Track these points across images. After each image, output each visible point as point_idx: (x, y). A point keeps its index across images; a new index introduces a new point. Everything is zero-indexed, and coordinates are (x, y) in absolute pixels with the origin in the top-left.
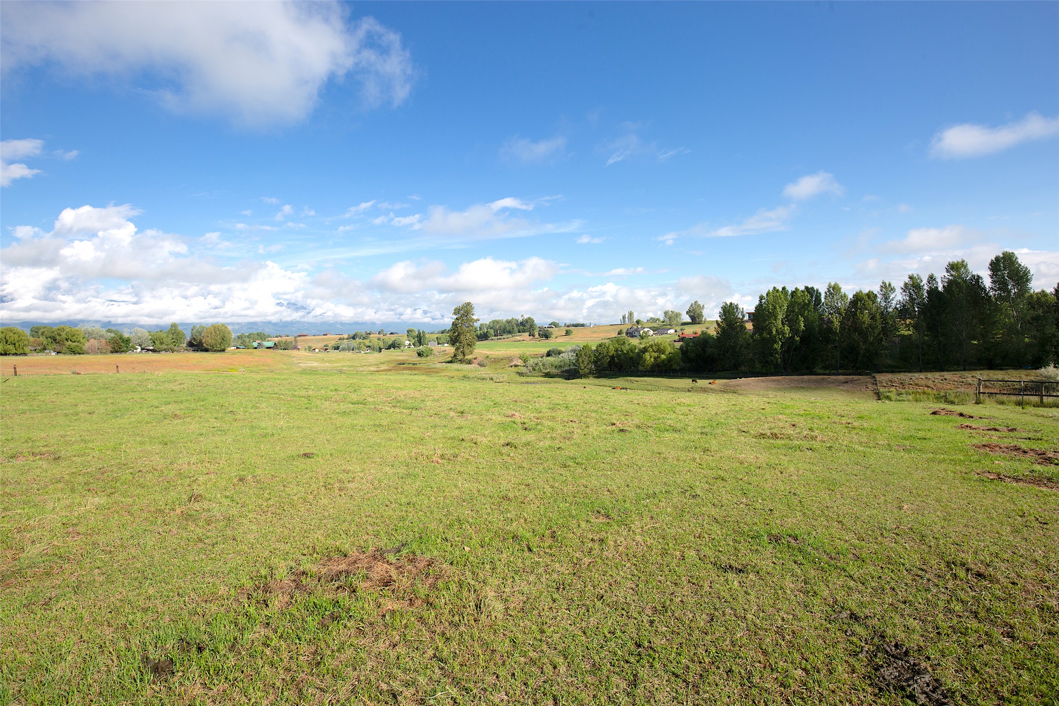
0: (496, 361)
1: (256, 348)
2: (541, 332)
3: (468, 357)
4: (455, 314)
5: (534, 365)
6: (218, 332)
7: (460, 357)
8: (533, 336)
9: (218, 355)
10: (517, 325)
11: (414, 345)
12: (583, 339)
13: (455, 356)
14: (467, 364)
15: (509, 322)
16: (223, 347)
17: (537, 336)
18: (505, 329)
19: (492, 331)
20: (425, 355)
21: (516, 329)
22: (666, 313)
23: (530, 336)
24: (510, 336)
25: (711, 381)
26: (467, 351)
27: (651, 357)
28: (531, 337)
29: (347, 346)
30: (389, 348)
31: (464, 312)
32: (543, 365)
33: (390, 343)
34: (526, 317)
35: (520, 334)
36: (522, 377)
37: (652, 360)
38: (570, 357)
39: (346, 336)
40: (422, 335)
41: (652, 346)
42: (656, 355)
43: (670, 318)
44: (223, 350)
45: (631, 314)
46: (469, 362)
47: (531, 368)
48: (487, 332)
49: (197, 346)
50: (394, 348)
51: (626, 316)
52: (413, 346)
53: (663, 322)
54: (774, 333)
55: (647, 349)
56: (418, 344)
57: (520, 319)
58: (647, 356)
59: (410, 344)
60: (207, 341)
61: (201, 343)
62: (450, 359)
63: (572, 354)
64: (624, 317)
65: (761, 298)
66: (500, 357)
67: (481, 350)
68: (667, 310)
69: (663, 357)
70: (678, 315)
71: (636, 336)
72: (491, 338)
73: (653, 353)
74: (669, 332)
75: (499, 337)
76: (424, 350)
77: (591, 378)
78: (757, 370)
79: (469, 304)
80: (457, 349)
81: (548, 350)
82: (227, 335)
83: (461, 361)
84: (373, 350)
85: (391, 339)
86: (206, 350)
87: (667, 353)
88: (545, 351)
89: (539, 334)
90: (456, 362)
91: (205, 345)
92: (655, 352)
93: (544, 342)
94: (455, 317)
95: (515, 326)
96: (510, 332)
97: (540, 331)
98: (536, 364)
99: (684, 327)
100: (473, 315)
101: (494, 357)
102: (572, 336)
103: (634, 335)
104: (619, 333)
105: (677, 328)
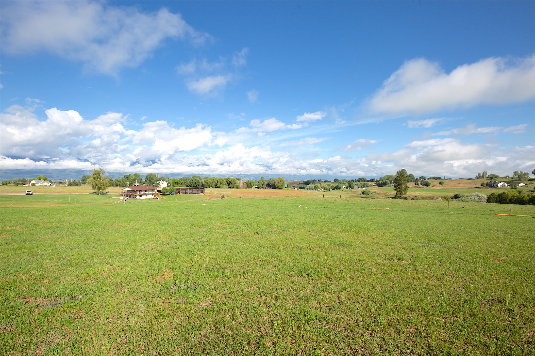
2: (422, 183)
3: (403, 196)
6: (281, 181)
8: (418, 184)
9: (279, 190)
11: (347, 188)
12: (453, 188)
13: (397, 195)
14: (404, 199)
16: (282, 187)
17: (420, 185)
20: (366, 193)
22: (515, 173)
23: (415, 185)
26: (403, 193)
30: (334, 189)
31: (402, 172)
33: (335, 186)
43: (519, 176)
45: (485, 173)
46: (406, 198)
48: (385, 182)
49: (271, 185)
50: (337, 189)
53: (512, 178)
56: (349, 188)
60: (276, 184)
61: (274, 185)
62: (394, 196)
64: (479, 175)
68: (516, 171)
70: (526, 174)
71: (494, 187)
72: (388, 185)
74: (520, 185)
79: (404, 170)
80: (398, 192)
83: (401, 198)
84: (326, 190)
86: (276, 188)
89: (421, 184)
90: (398, 198)
93: (425, 188)
102: (444, 185)
103: (493, 186)
104: (481, 185)
105: (525, 182)
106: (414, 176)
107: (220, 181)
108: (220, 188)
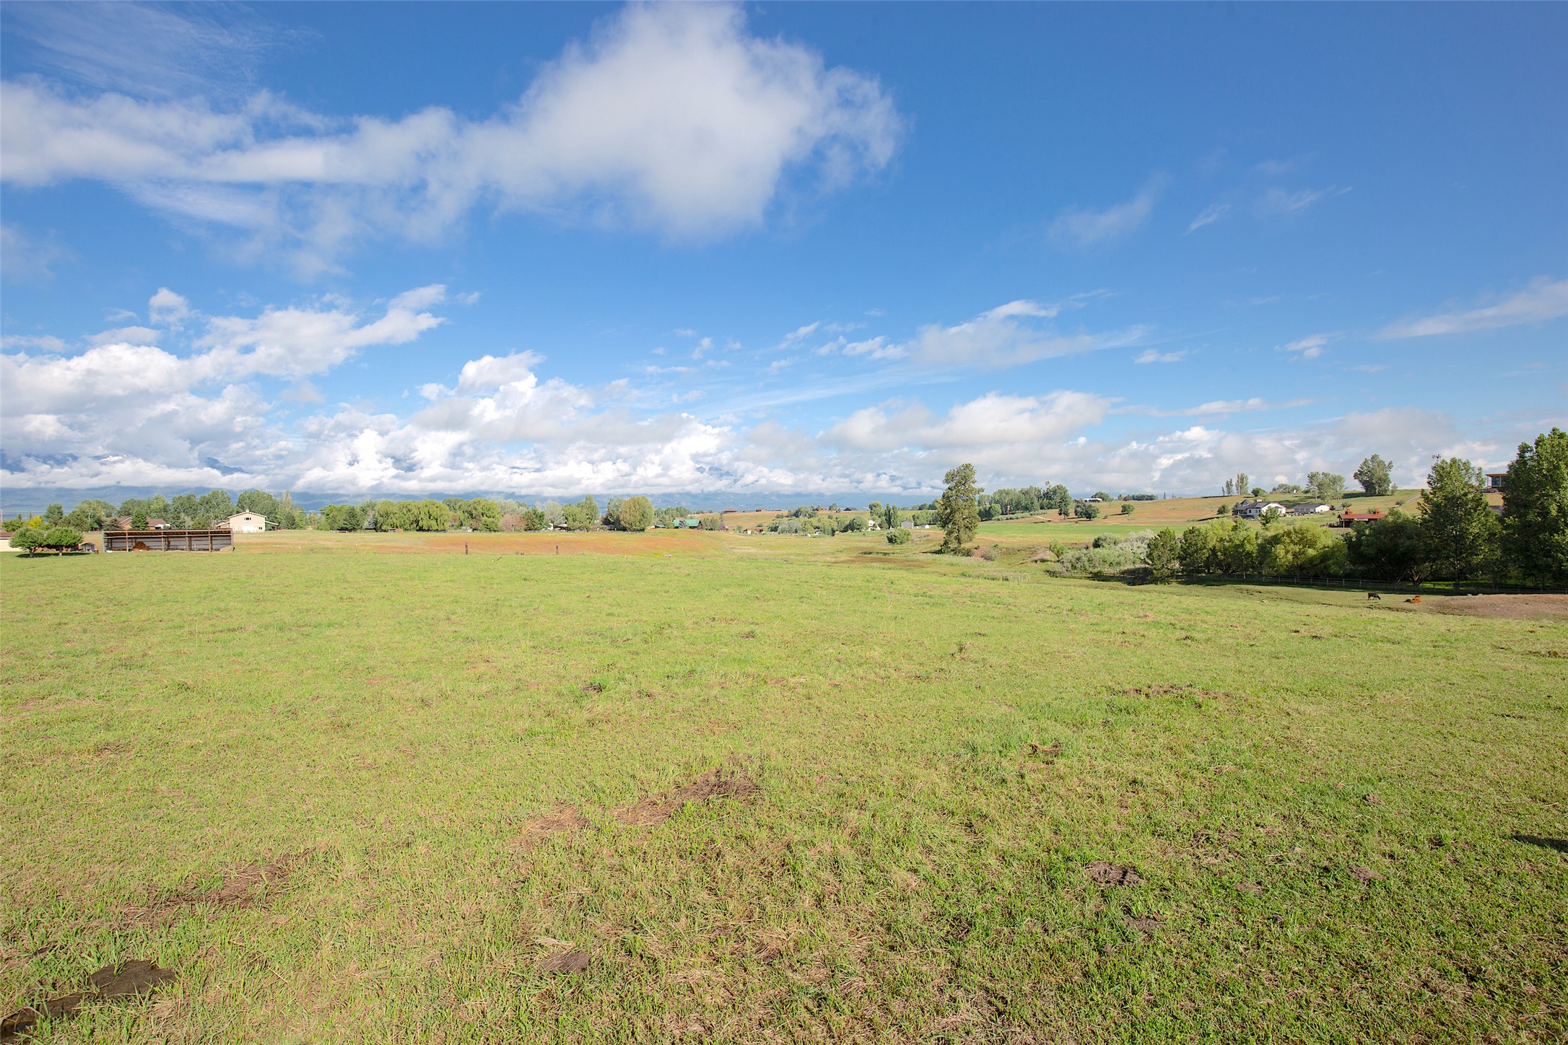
0: (1010, 552)
1: (677, 527)
2: (1079, 509)
3: (966, 545)
4: (947, 481)
5: (1073, 560)
6: (637, 507)
7: (953, 545)
8: (1066, 514)
9: (638, 534)
10: (1039, 498)
11: (880, 526)
12: (1152, 520)
13: (946, 543)
14: (964, 555)
15: (1025, 493)
16: (643, 526)
17: (1072, 514)
18: (1018, 503)
19: (998, 507)
20: (899, 541)
21: (1037, 504)
22: (1312, 477)
23: (1060, 514)
24: (1027, 514)
25: (1411, 597)
26: (963, 536)
27: (1287, 552)
28: (1063, 516)
29: (787, 526)
30: (845, 530)
31: (960, 479)
32: (1089, 561)
33: (847, 523)
34: (1053, 484)
35: (1043, 511)
36: (1054, 578)
37: (1290, 557)
38: (1135, 549)
39: (785, 512)
40: (892, 511)
41: (1288, 534)
42: (1297, 548)
43: (1320, 486)
44: (643, 530)
45: (1242, 479)
46: (968, 553)
47: (1069, 566)
48: (990, 508)
49: (613, 523)
50: (852, 530)
51: (1234, 483)
52: (879, 528)
53: (1307, 492)
54: (1554, 513)
55: (1279, 539)
56: (886, 525)
57: (1044, 489)
58: (1280, 550)
59: (874, 525)
60: (626, 518)
61: (618, 520)
62: (938, 548)
63: (1139, 544)
64: (1229, 485)
65: (1524, 449)
66: (1016, 546)
67: (985, 534)
68: (1314, 471)
69: (1311, 552)
70: (1335, 481)
71: (1252, 517)
72: (996, 517)
73: (1292, 546)
74: (1318, 509)
75: (1009, 516)
76: (897, 534)
77: (1174, 584)
78: (1512, 582)
79: (967, 466)
80: (950, 533)
81: (1096, 537)
82: (647, 510)
83: (955, 551)
85: (847, 518)
86: (624, 529)
87: (1319, 545)
88: (1090, 539)
89: (1076, 513)
90: (948, 552)
91: (622, 523)
92: (1297, 544)
93: (1084, 524)
94: (947, 486)
95: (1036, 500)
96: (1026, 509)
97: (1078, 506)
98: (1078, 559)
99: (1349, 501)
100: (974, 482)
101: (1005, 546)
102: (1132, 515)
103: (1248, 514)
104: (1220, 512)
105: (1334, 503)
106: (1068, 492)
107: (426, 509)
108: (428, 530)
